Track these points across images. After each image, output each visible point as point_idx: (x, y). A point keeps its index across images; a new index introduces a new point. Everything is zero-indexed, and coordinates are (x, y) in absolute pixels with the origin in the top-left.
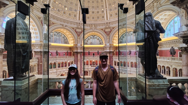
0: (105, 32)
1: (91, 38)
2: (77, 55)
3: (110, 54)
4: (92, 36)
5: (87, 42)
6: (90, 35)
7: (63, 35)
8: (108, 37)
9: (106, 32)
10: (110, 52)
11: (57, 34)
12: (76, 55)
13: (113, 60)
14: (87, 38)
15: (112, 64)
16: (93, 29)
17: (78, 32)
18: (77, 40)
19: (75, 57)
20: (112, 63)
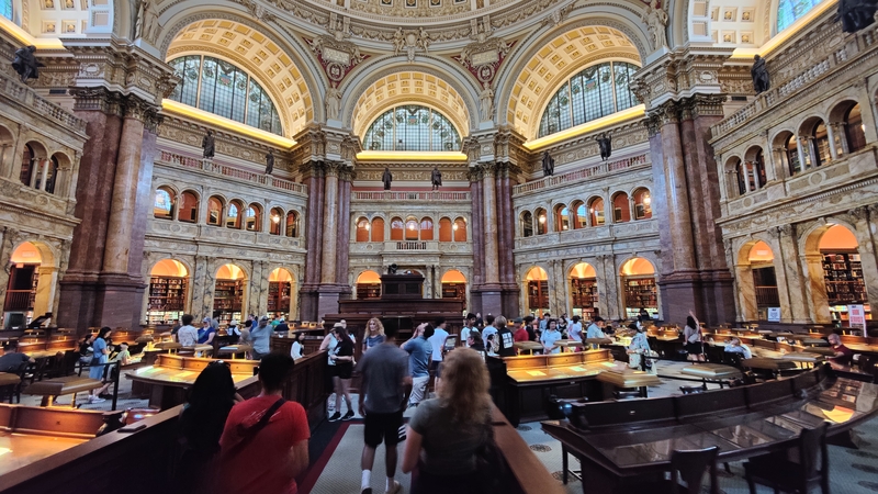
0: (471, 69)
1: (399, 119)
2: (321, 180)
3: (496, 179)
4: (405, 107)
5: (379, 139)
6: (394, 106)
7: (256, 83)
8: (487, 91)
9: (473, 71)
10: (498, 168)
11: (220, 69)
12: (317, 178)
13: (512, 210)
14: (379, 118)
15: (509, 230)
16: (411, 53)
17: (333, 66)
18: (325, 105)
19: (309, 193)
20: (509, 221)
